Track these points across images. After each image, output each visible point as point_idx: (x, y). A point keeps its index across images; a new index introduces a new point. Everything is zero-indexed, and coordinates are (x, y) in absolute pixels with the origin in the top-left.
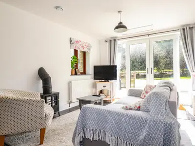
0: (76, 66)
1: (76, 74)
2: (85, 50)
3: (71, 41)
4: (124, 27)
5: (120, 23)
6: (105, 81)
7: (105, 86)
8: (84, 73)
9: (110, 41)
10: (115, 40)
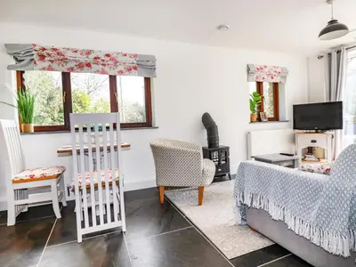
0: (261, 108)
1: (259, 120)
2: (276, 80)
3: (248, 70)
4: (342, 27)
5: (332, 22)
6: (317, 132)
7: (314, 141)
8: (276, 118)
9: (330, 54)
10: (339, 52)
